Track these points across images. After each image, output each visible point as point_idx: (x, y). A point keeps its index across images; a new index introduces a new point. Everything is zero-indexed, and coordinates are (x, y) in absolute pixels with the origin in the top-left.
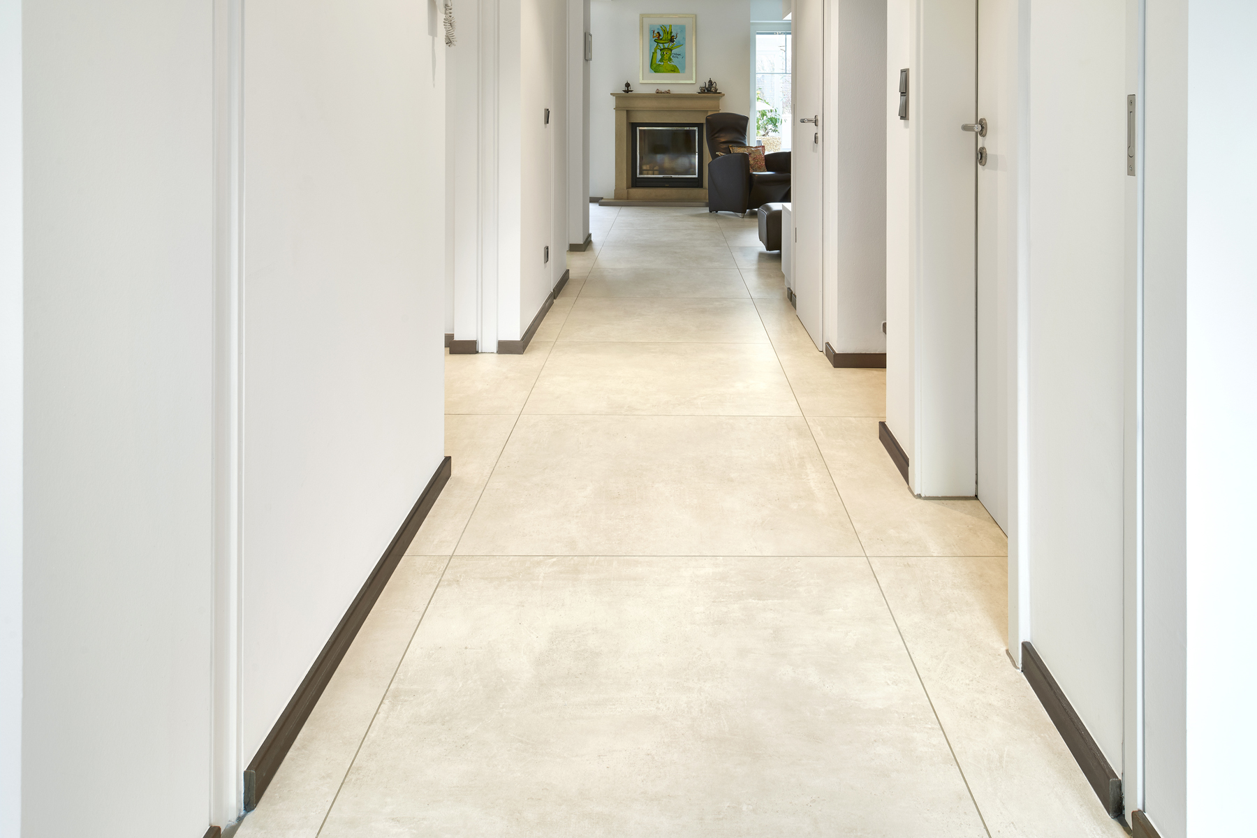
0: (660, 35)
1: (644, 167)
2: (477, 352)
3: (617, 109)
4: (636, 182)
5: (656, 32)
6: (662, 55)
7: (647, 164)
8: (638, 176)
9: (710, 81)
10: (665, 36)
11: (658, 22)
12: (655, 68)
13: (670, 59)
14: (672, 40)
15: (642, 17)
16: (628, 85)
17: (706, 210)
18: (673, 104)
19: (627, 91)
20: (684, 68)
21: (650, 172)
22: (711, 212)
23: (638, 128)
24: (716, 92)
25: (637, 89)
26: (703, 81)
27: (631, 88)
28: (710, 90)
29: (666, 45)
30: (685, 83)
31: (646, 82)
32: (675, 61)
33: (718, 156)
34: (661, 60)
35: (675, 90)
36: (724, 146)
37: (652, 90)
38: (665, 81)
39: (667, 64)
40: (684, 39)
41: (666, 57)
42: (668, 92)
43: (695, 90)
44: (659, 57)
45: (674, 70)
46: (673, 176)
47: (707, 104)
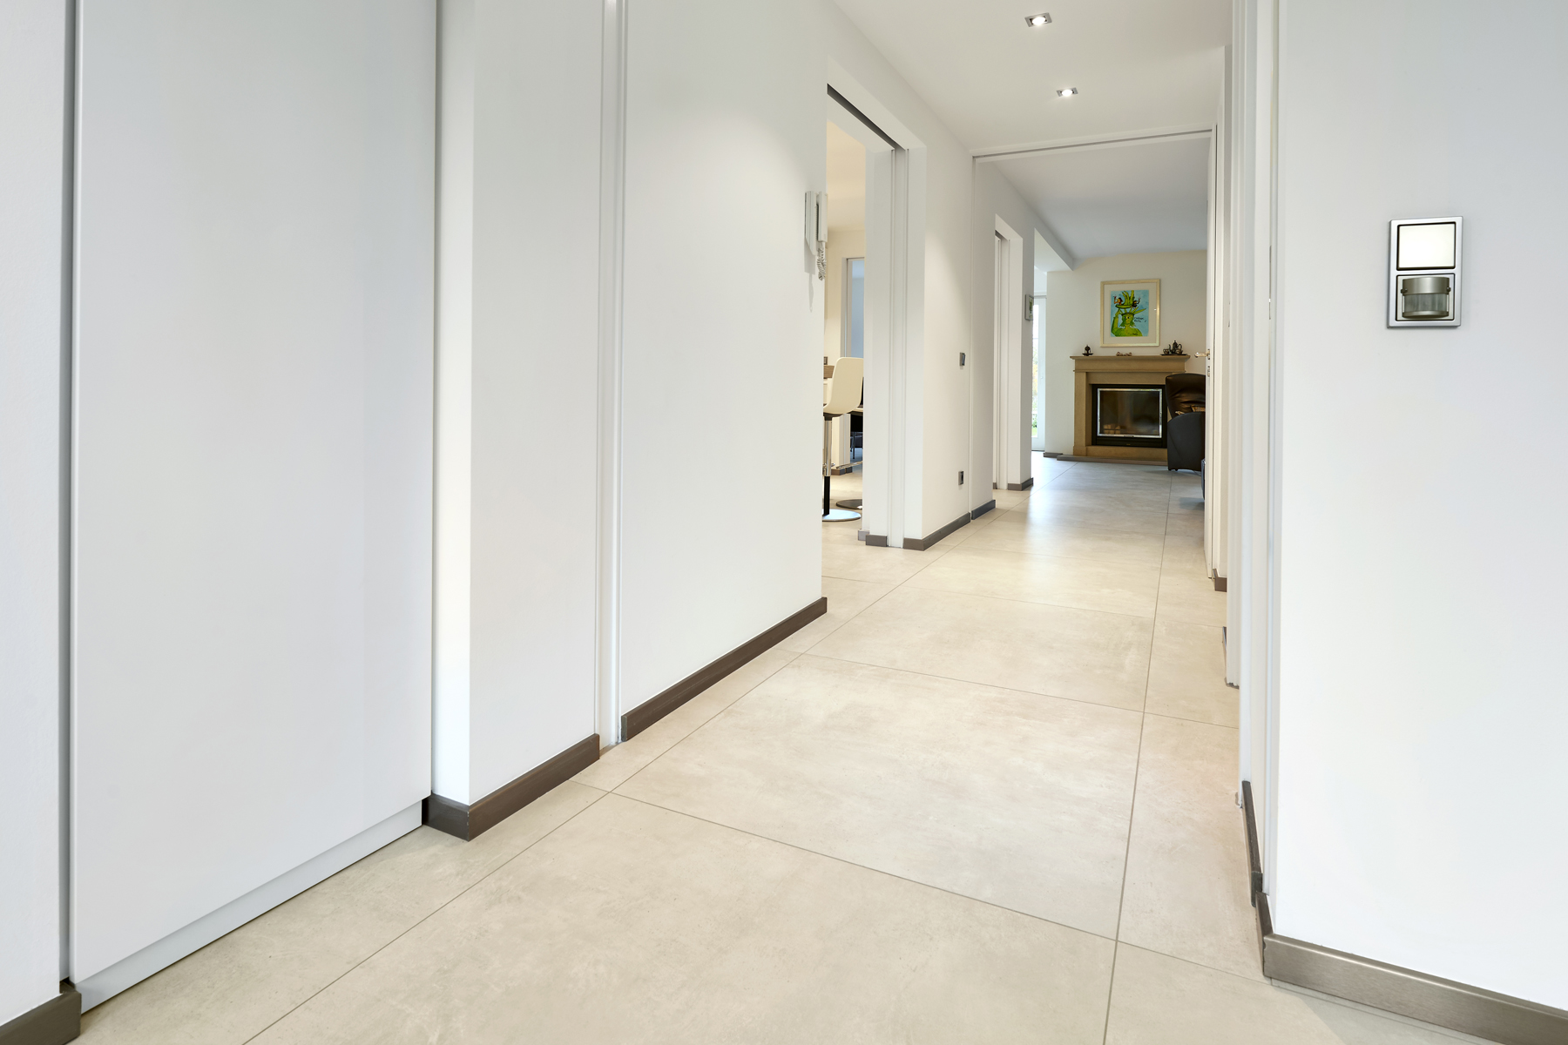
0: (1121, 301)
1: (1105, 427)
2: (887, 546)
3: (1077, 371)
4: (1095, 441)
5: (1117, 298)
6: (1124, 320)
7: (1108, 424)
8: (1099, 434)
9: (1175, 344)
10: (1128, 301)
11: (1118, 289)
12: (1116, 332)
13: (1132, 323)
14: (1134, 305)
15: (1104, 284)
16: (1088, 349)
17: (1166, 469)
18: (1134, 366)
19: (1087, 354)
20: (1147, 332)
21: (1112, 431)
22: (1170, 470)
23: (1099, 390)
24: (1181, 354)
25: (1097, 351)
26: (1167, 343)
27: (1091, 351)
28: (1175, 351)
29: (1128, 310)
30: (1148, 344)
31: (1108, 345)
32: (1137, 325)
33: (1177, 415)
34: (1123, 324)
35: (1136, 353)
36: (1186, 406)
37: (1113, 353)
38: (1128, 345)
39: (1128, 328)
40: (1147, 303)
41: (1128, 321)
42: (1129, 355)
43: (1159, 352)
44: (1120, 321)
45: (1136, 333)
46: (1135, 436)
47: (1173, 367)
